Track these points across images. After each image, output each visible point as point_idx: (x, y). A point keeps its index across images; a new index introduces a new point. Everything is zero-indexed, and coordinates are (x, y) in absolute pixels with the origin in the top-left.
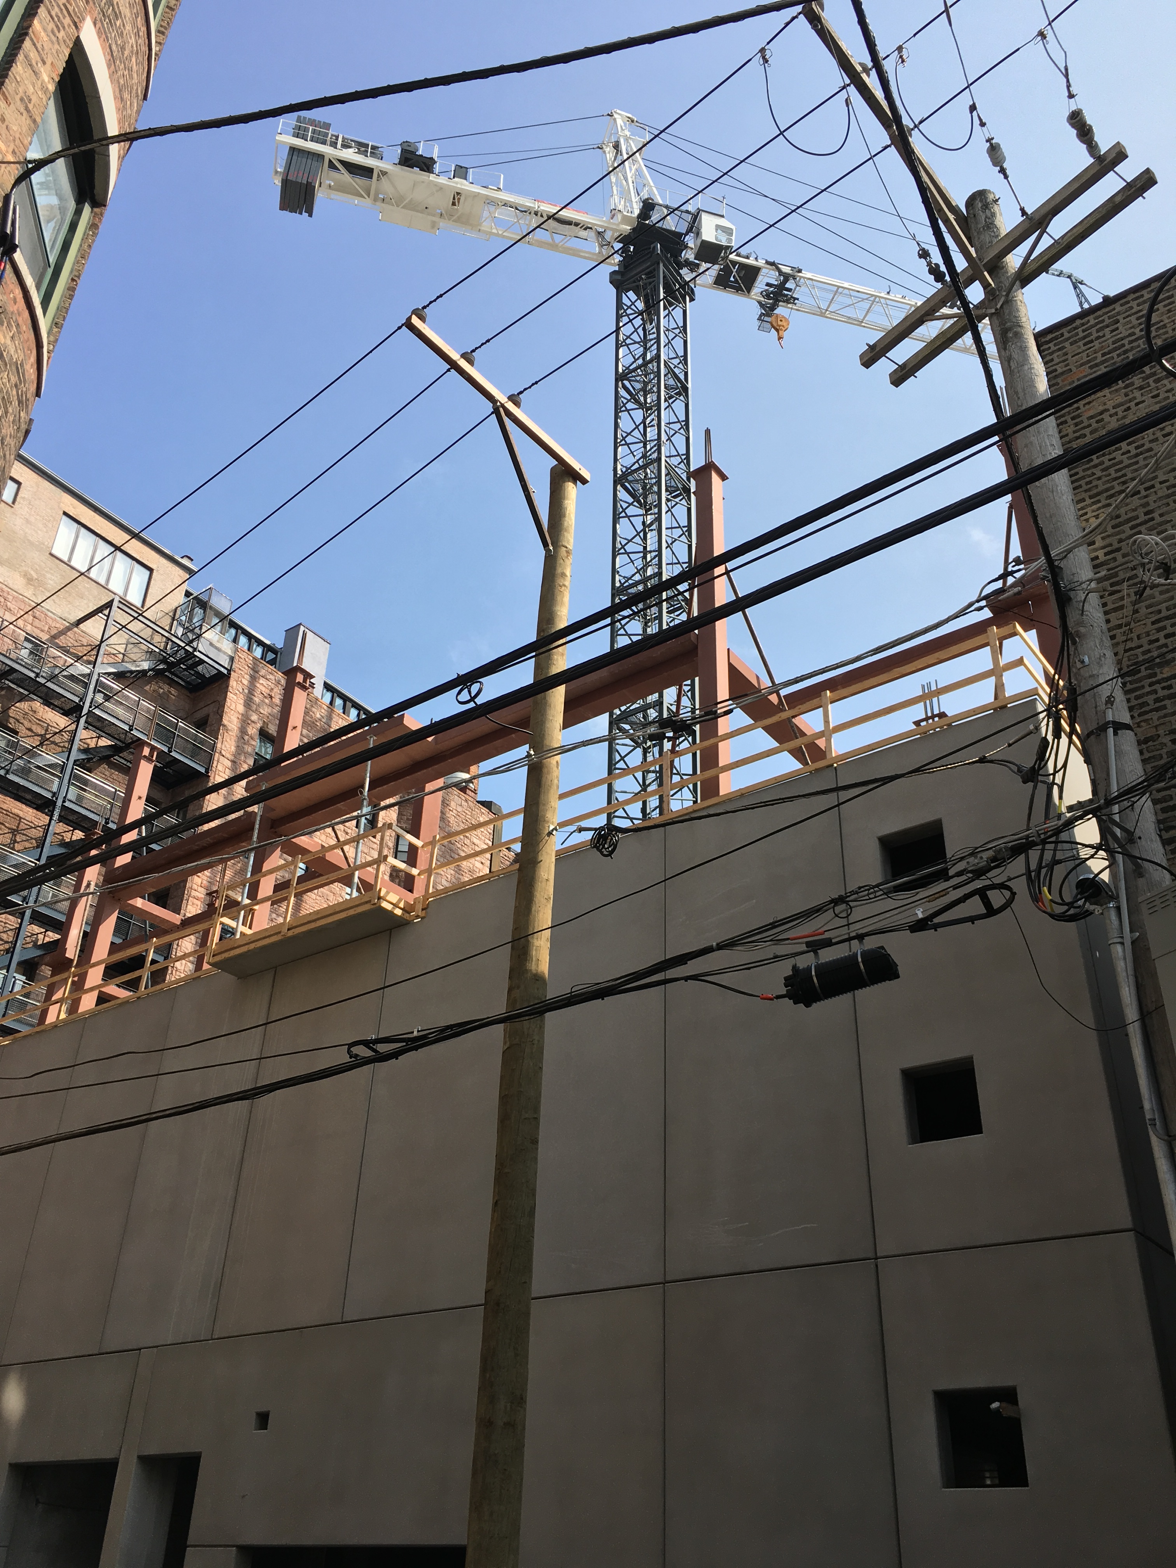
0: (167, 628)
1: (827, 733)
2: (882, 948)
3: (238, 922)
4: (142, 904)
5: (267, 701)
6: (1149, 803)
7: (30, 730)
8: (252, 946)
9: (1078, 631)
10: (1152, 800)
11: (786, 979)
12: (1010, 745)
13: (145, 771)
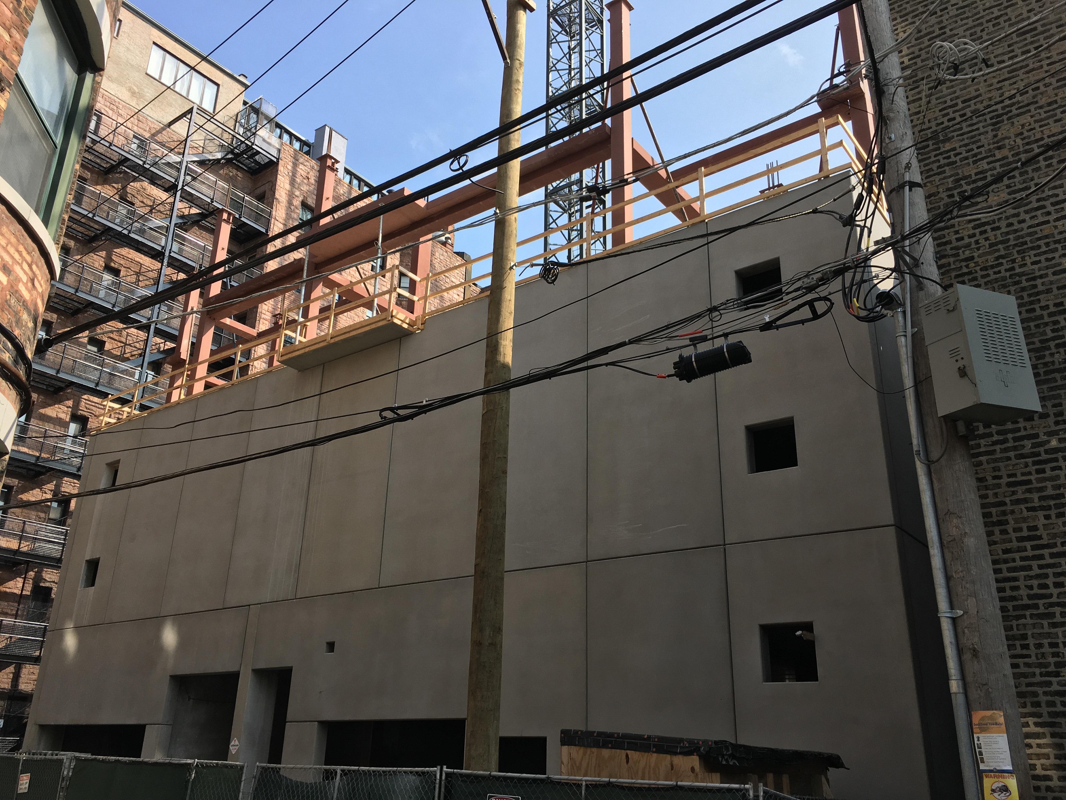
0: (232, 128)
1: (701, 198)
2: (741, 342)
3: (296, 334)
4: (230, 322)
5: (305, 181)
6: (931, 239)
7: (142, 202)
8: (307, 350)
9: (888, 116)
10: (932, 238)
11: (675, 364)
12: (835, 200)
13: (225, 230)
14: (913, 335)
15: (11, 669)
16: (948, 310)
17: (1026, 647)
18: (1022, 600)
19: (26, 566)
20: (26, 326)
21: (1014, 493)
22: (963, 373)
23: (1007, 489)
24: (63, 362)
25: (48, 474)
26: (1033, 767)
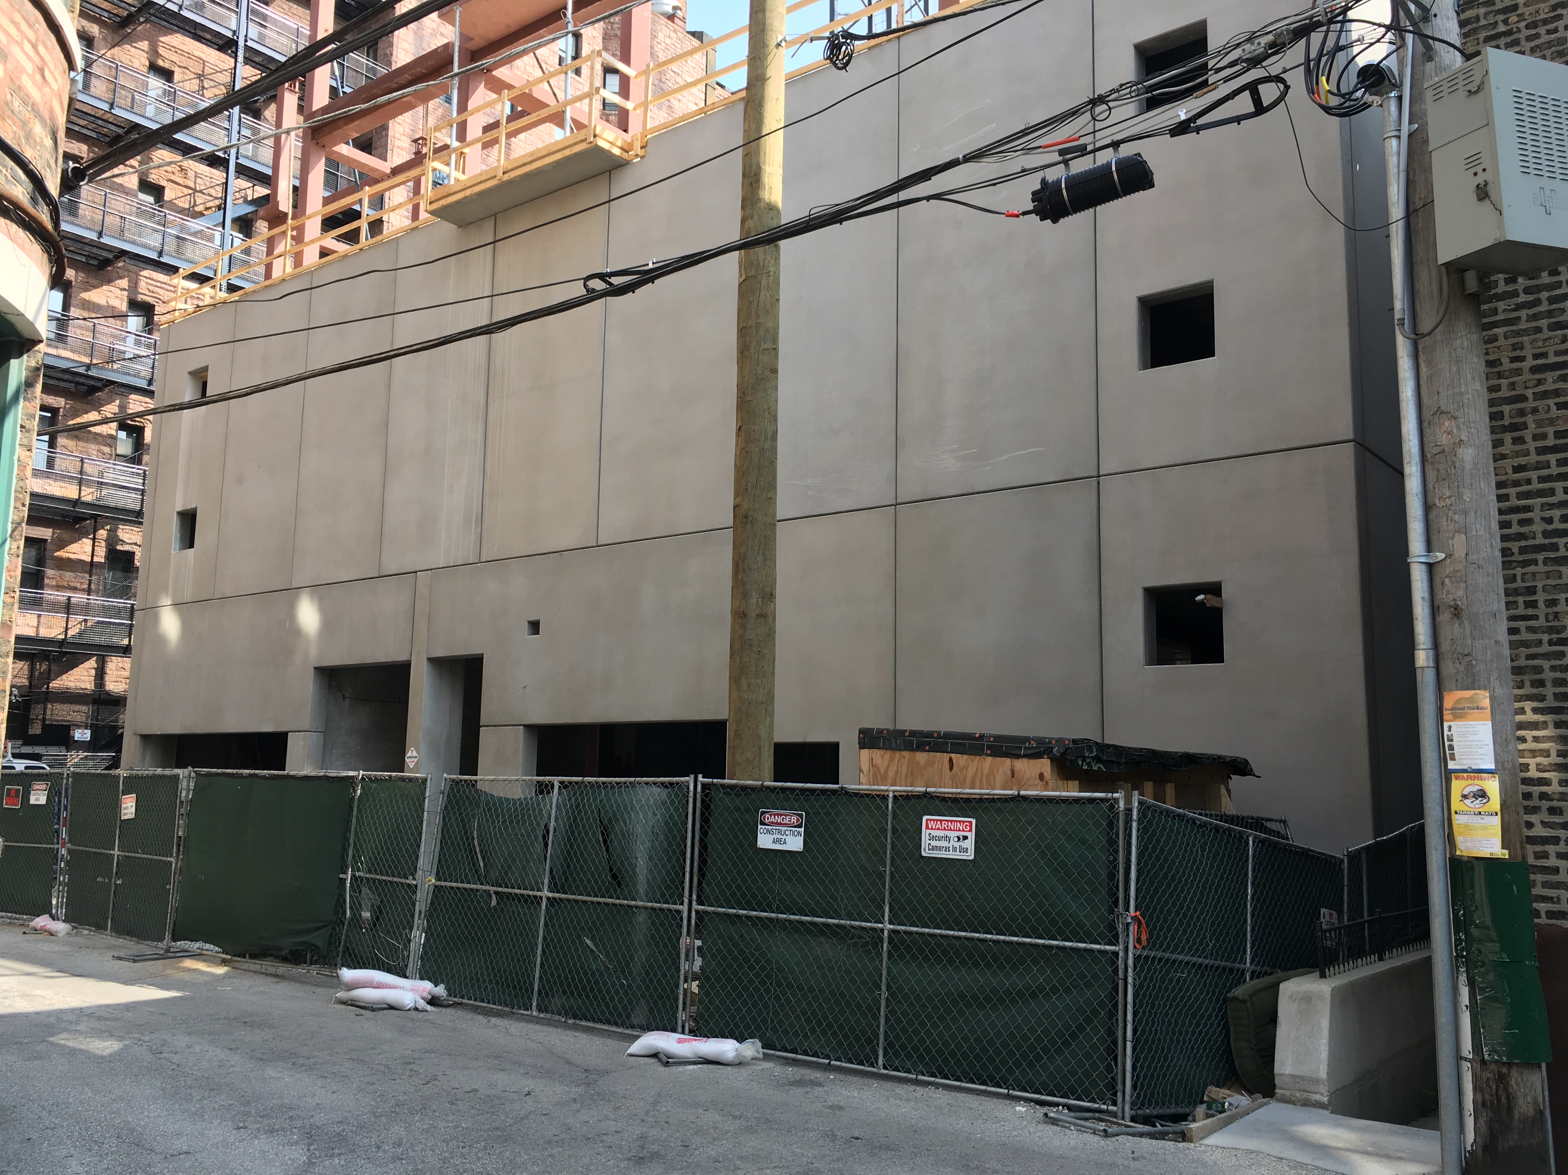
2: (1139, 155)
3: (450, 167)
4: (348, 151)
8: (468, 192)
11: (1034, 193)
13: (327, 4)
14: (1410, 136)
15: (92, 663)
16: (1470, 91)
17: (1533, 604)
18: (1534, 538)
19: (93, 521)
20: (41, 144)
21: (1540, 382)
22: (1483, 193)
23: (1531, 377)
24: (106, 219)
25: (107, 389)
26: (1525, 767)
